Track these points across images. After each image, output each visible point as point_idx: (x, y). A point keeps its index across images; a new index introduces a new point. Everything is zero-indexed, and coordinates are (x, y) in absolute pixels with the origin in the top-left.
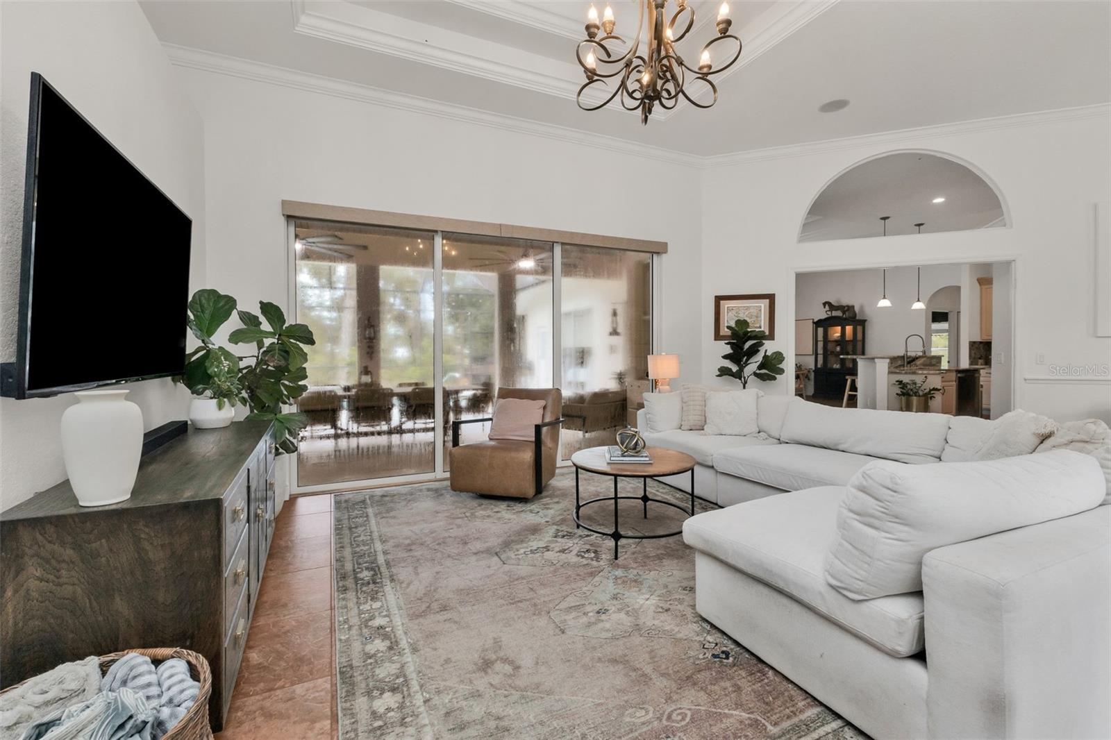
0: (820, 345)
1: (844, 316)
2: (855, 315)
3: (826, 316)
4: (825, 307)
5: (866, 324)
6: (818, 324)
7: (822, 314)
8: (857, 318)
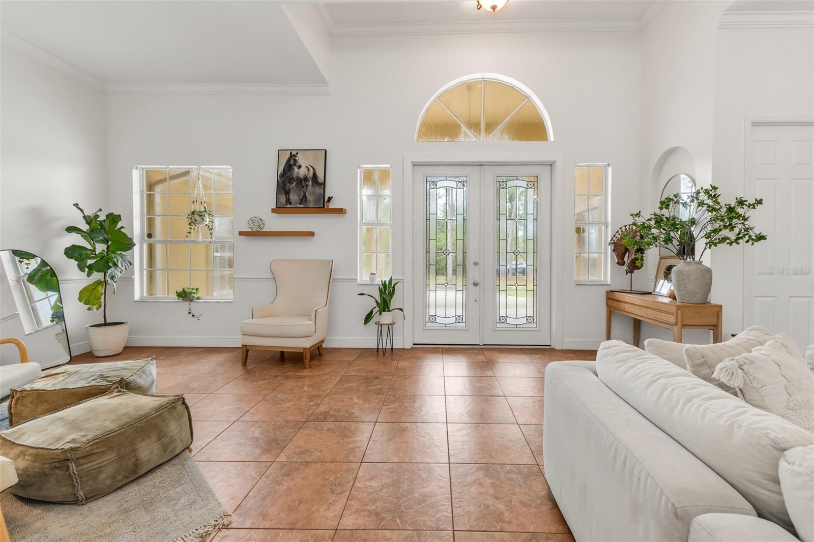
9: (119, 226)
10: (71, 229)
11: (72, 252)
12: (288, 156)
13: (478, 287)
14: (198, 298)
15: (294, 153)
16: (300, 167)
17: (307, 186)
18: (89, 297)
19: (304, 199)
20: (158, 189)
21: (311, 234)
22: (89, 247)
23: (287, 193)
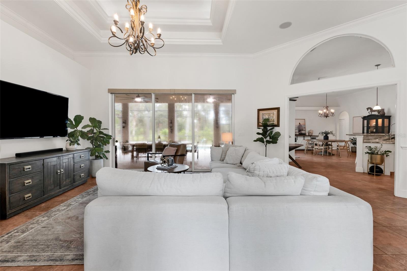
0: (365, 128)
1: (379, 114)
2: (384, 114)
3: (369, 114)
4: (368, 110)
5: (391, 118)
6: (364, 118)
7: (367, 113)
8: (386, 115)
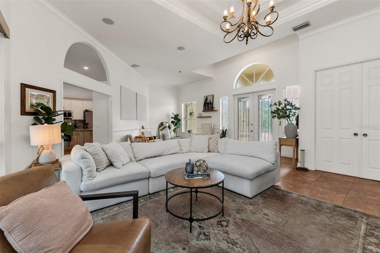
9: (178, 117)
10: (172, 118)
11: (172, 122)
12: (206, 97)
13: (252, 132)
14: (192, 132)
15: (207, 96)
16: (208, 100)
17: (209, 105)
18: (174, 130)
19: (208, 108)
20: (188, 107)
21: (211, 117)
22: (175, 121)
23: (205, 107)
